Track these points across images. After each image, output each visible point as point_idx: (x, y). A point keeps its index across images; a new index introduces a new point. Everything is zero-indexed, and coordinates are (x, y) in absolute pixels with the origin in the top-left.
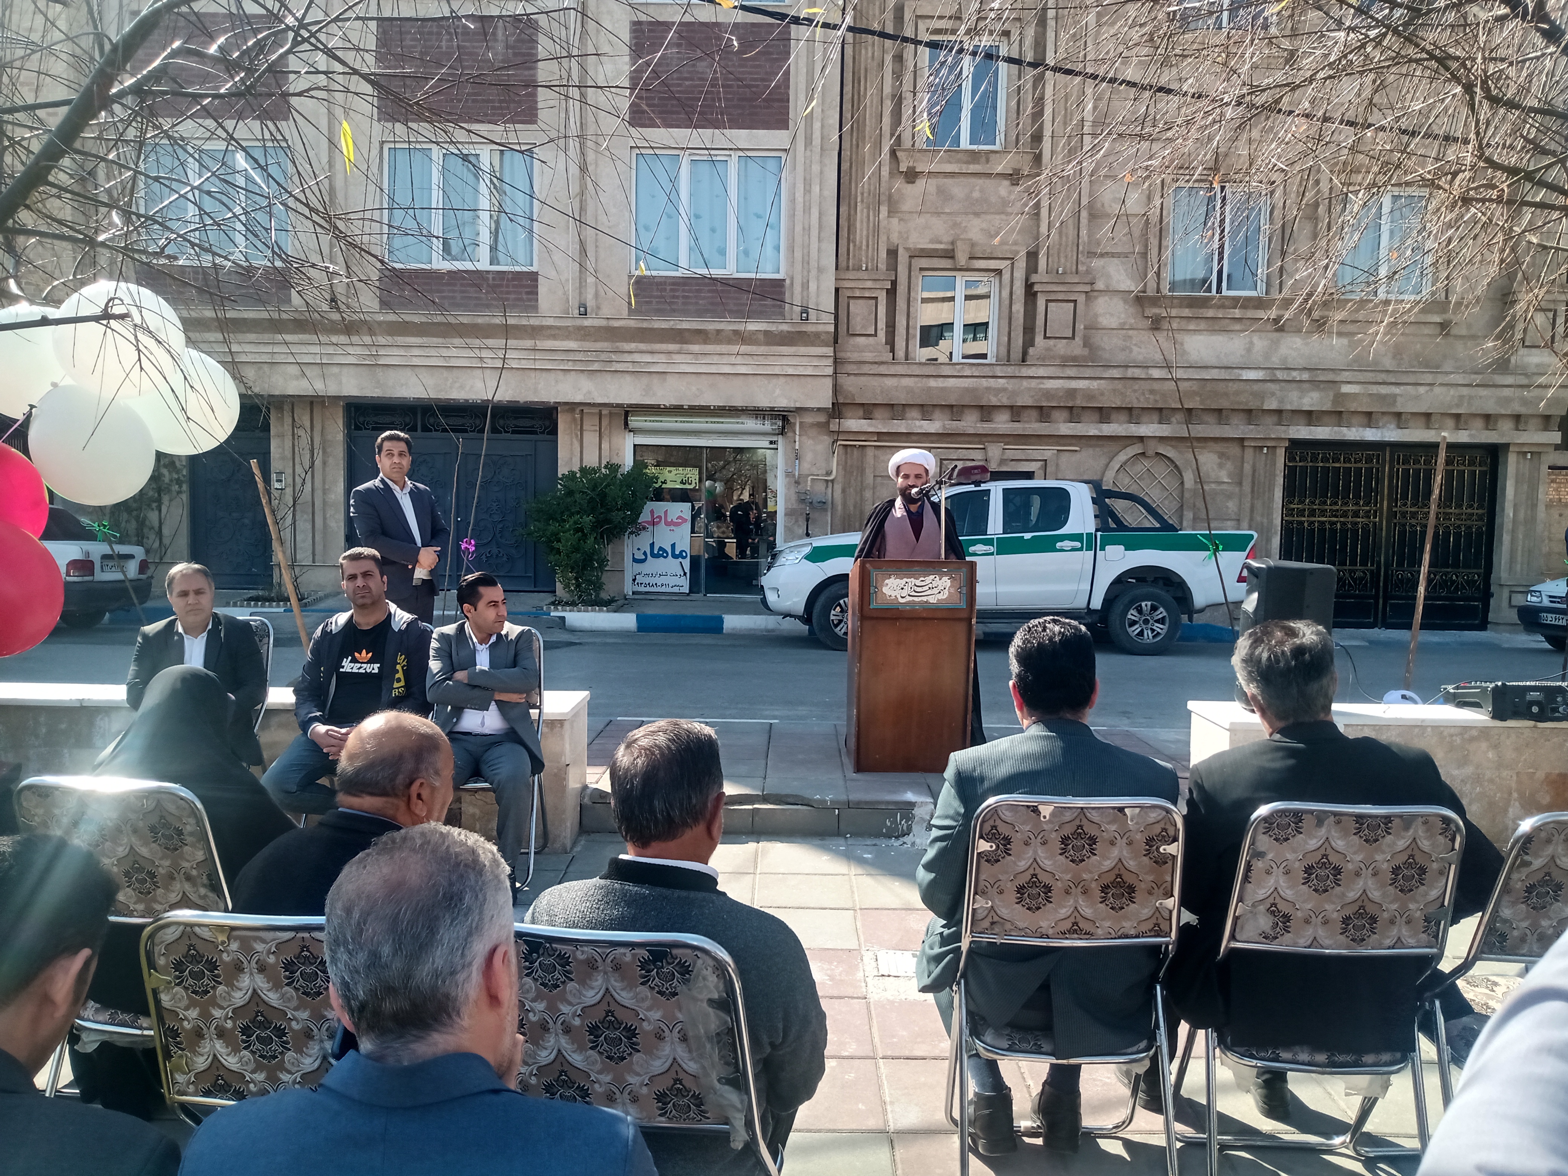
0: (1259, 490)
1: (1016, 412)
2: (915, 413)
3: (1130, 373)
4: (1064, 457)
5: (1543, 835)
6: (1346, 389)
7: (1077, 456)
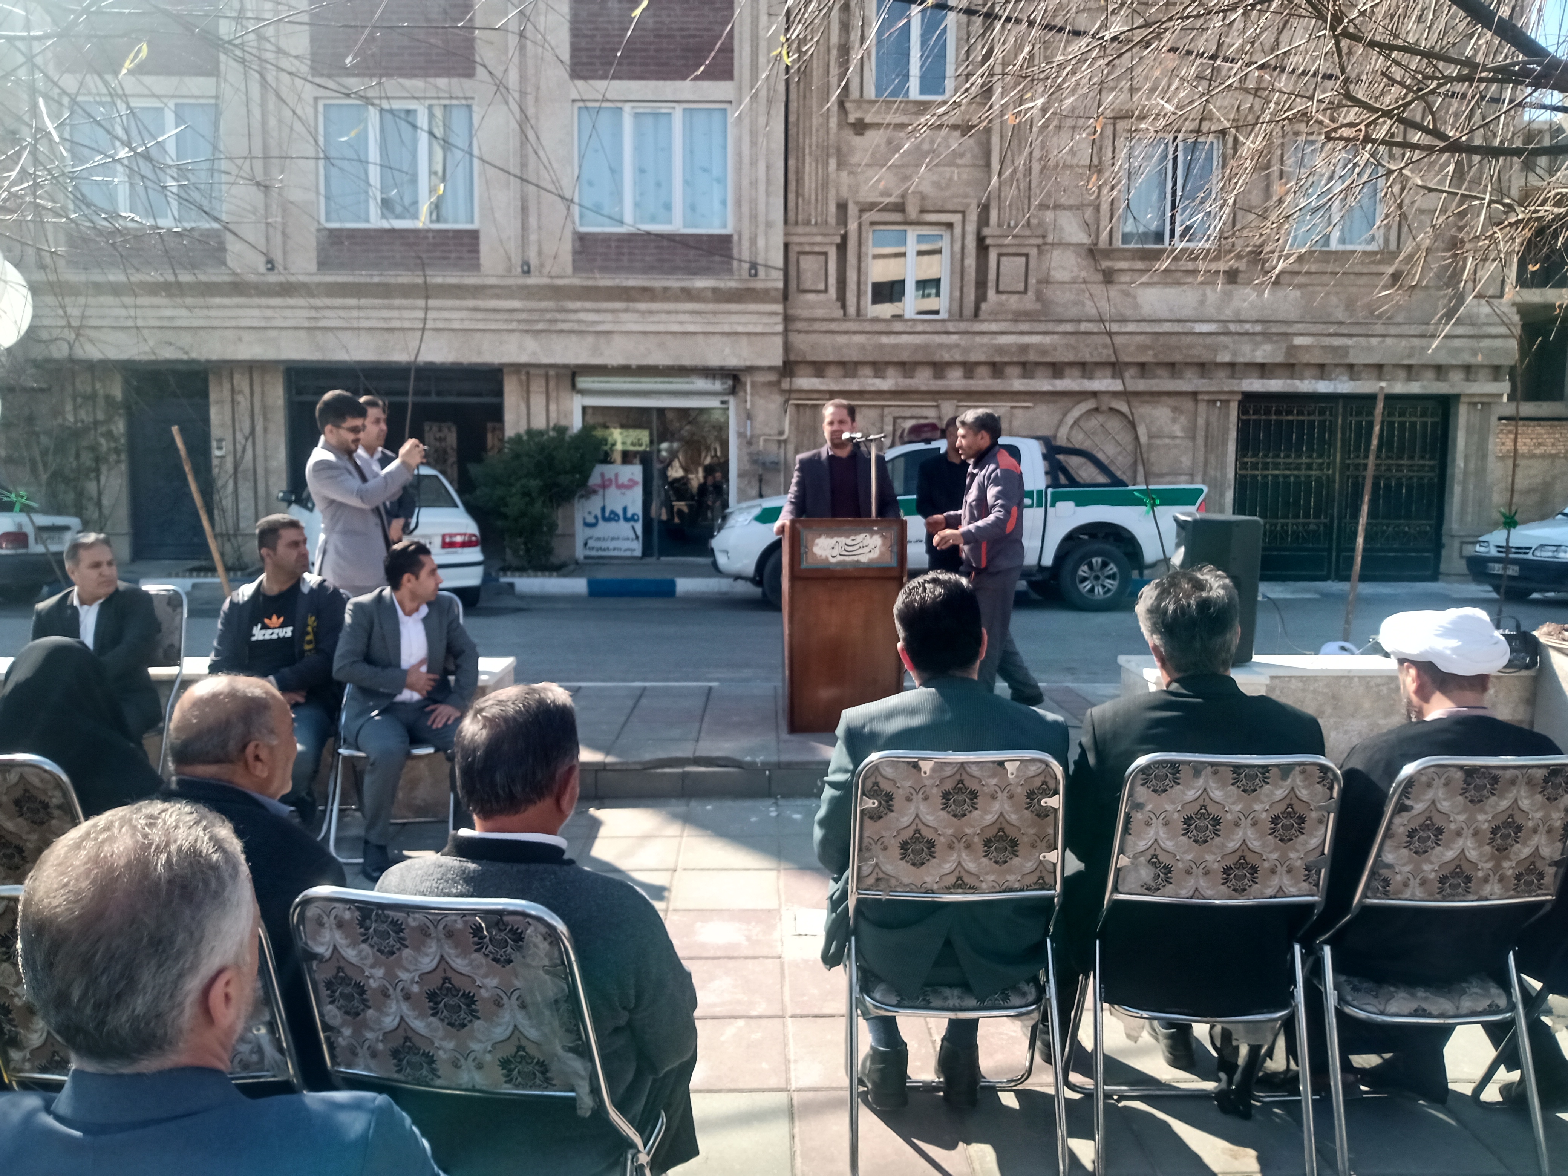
0: (1212, 444)
1: (969, 368)
2: (868, 371)
3: (1083, 327)
4: (1018, 412)
5: (1424, 779)
6: (1298, 341)
7: (1030, 413)
